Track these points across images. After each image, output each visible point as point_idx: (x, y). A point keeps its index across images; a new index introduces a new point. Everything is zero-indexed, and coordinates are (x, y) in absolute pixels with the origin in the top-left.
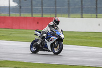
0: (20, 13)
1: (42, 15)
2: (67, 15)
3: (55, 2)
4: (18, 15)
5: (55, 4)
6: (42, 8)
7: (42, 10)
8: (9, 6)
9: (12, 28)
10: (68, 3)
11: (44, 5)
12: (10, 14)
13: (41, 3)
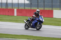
0: (31, 7)
1: (44, 8)
2: (59, 8)
3: (52, 1)
4: (29, 8)
5: (52, 2)
6: (44, 4)
7: (44, 6)
8: (25, 3)
9: (26, 16)
10: (59, 1)
11: (45, 2)
12: (25, 7)
13: (43, 1)
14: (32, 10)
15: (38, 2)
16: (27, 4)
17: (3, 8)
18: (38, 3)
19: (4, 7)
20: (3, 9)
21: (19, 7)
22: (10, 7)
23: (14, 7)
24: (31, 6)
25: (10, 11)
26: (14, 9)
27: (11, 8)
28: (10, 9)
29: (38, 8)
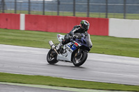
0: (58, 10)
1: (88, 14)
2: (122, 15)
4: (55, 13)
6: (88, 5)
12: (44, 11)
14: (61, 17)
18: (74, 2)
25: (9, 20)
27: (13, 12)
28: (11, 15)
29: (74, 13)
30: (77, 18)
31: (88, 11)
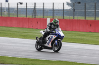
14: (75, 20)
15: (85, 7)
16: (68, 11)
17: (28, 16)
18: (85, 10)
19: (30, 16)
20: (29, 18)
21: (55, 15)
22: (39, 16)
23: (47, 16)
24: (74, 13)
26: (46, 19)
27: (42, 17)
28: (40, 19)
29: (85, 17)
30: (87, 20)
31: (96, 16)
